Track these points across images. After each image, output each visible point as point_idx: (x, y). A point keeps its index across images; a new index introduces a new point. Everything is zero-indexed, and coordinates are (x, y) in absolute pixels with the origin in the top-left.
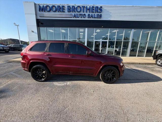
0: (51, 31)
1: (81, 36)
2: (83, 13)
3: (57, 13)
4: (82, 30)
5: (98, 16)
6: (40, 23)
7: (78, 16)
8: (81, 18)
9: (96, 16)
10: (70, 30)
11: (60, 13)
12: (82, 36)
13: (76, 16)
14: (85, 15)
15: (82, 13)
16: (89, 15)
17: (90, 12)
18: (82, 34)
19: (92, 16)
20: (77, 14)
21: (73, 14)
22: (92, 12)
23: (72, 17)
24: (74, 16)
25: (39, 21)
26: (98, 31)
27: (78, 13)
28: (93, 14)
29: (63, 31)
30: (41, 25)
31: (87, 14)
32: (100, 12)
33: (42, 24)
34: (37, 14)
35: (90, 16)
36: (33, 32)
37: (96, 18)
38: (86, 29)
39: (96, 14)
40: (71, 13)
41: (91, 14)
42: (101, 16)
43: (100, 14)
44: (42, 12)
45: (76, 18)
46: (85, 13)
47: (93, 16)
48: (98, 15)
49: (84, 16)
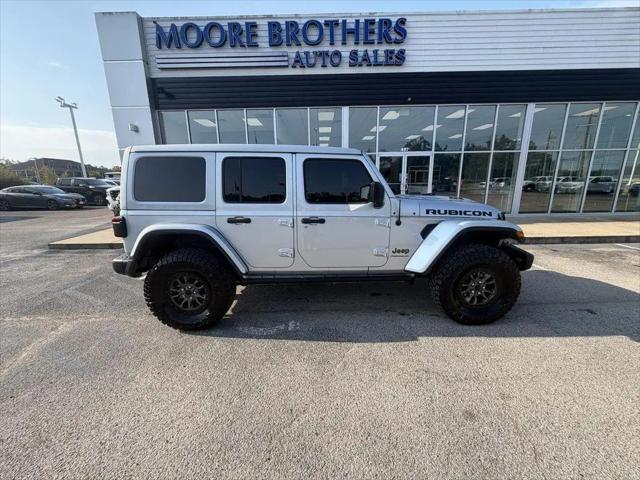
0: (207, 123)
1: (321, 139)
2: (331, 49)
3: (228, 51)
4: (326, 115)
5: (391, 58)
6: (165, 95)
7: (312, 61)
8: (324, 66)
9: (381, 59)
10: (279, 115)
11: (239, 52)
12: (328, 139)
13: (304, 61)
14: (337, 54)
15: (325, 47)
16: (354, 54)
17: (357, 43)
18: (328, 130)
19: (366, 58)
20: (307, 53)
21: (292, 51)
23: (286, 64)
24: (296, 61)
25: (159, 85)
26: (392, 114)
27: (311, 50)
28: (370, 49)
29: (254, 122)
30: (168, 101)
31: (346, 52)
32: (397, 42)
33: (170, 96)
34: (152, 59)
35: (360, 59)
36: (136, 130)
37: (381, 65)
38: (345, 110)
39: (382, 49)
40: (284, 49)
41: (361, 49)
42: (401, 57)
43: (396, 48)
44: (169, 52)
45: (302, 67)
46: (339, 47)
47: (372, 59)
48: (392, 52)
49: (336, 60)
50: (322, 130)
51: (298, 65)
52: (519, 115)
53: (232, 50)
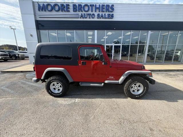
0: (54, 34)
1: (89, 40)
2: (92, 13)
3: (60, 13)
4: (90, 33)
5: (109, 16)
6: (40, 25)
7: (86, 16)
8: (90, 18)
9: (107, 16)
10: (76, 33)
11: (64, 13)
12: (91, 40)
13: (84, 16)
14: (94, 14)
15: (90, 12)
16: (99, 15)
17: (99, 12)
18: (91, 37)
19: (102, 16)
20: (84, 14)
21: (80, 13)
22: (102, 12)
23: (78, 17)
24: (81, 16)
25: (39, 22)
26: (110, 33)
27: (86, 13)
28: (103, 13)
29: (69, 34)
30: (41, 27)
31: (96, 14)
32: (111, 12)
33: (42, 26)
34: (36, 14)
35: (100, 16)
36: (32, 36)
37: (106, 18)
38: (96, 31)
39: (107, 13)
40: (77, 12)
41: (101, 13)
42: (112, 16)
43: (111, 13)
44: (43, 12)
45: (83, 18)
46: (94, 13)
47: (104, 17)
48: (110, 15)
49: (93, 17)
50: (89, 37)
51: (82, 17)
52: (146, 34)
53: (62, 12)
